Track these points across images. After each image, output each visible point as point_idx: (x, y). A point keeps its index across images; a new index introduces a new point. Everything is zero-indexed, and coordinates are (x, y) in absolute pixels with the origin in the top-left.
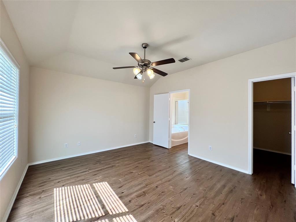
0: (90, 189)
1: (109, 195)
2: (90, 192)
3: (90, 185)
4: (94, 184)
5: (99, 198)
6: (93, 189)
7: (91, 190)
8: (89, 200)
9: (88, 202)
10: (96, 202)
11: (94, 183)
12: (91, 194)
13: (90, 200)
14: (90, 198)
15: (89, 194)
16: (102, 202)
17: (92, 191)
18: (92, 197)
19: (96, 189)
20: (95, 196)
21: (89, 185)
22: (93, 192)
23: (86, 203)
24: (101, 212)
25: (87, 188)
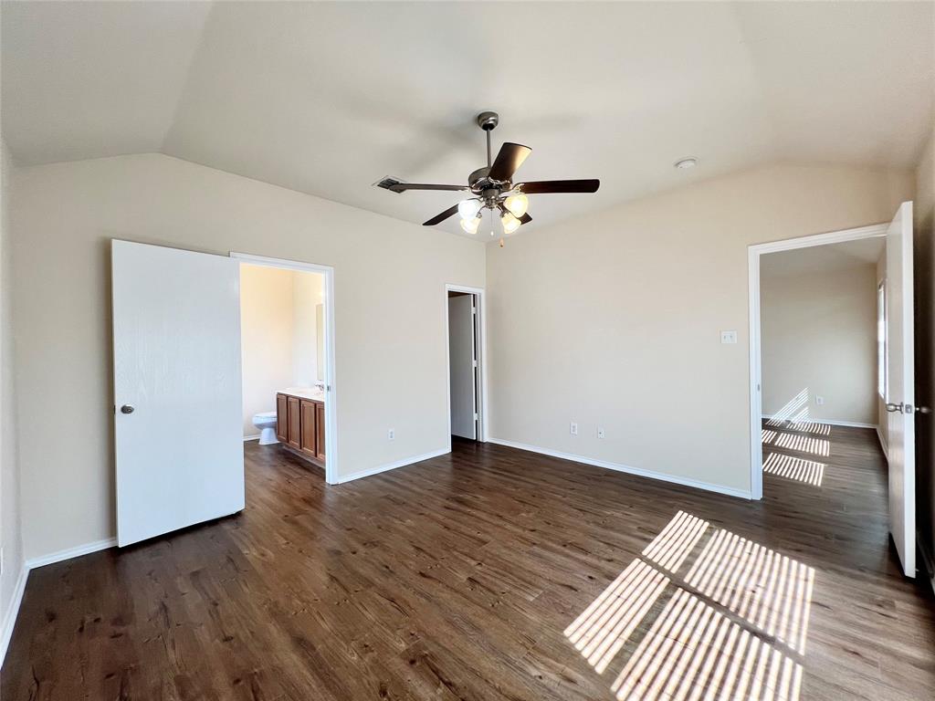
0: (633, 669)
1: (620, 601)
2: (647, 657)
3: (611, 682)
4: (600, 670)
5: (649, 621)
6: (627, 655)
7: (633, 660)
8: (676, 640)
9: (683, 639)
10: (667, 618)
11: (596, 674)
12: (652, 650)
13: (674, 634)
14: (669, 642)
15: (654, 656)
16: (653, 606)
17: (638, 652)
18: (660, 638)
19: (619, 645)
20: (650, 634)
21: (614, 688)
22: (636, 648)
23: (689, 639)
24: (680, 597)
25: (639, 681)
